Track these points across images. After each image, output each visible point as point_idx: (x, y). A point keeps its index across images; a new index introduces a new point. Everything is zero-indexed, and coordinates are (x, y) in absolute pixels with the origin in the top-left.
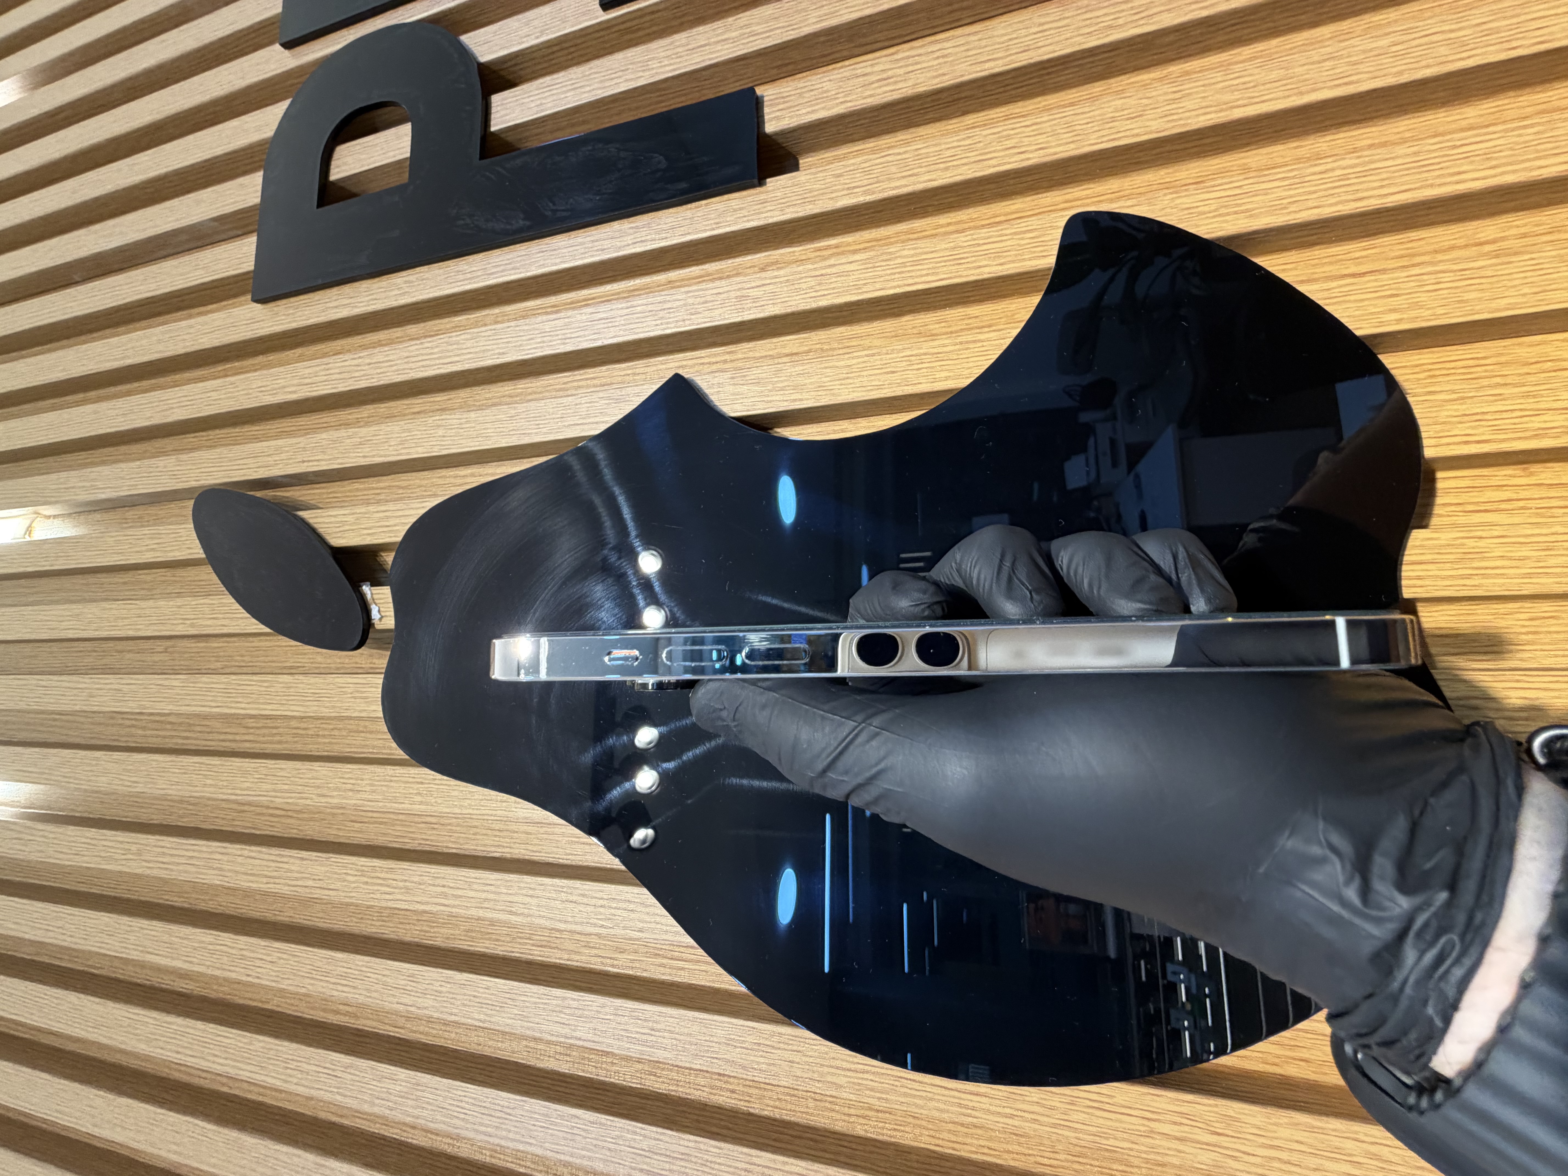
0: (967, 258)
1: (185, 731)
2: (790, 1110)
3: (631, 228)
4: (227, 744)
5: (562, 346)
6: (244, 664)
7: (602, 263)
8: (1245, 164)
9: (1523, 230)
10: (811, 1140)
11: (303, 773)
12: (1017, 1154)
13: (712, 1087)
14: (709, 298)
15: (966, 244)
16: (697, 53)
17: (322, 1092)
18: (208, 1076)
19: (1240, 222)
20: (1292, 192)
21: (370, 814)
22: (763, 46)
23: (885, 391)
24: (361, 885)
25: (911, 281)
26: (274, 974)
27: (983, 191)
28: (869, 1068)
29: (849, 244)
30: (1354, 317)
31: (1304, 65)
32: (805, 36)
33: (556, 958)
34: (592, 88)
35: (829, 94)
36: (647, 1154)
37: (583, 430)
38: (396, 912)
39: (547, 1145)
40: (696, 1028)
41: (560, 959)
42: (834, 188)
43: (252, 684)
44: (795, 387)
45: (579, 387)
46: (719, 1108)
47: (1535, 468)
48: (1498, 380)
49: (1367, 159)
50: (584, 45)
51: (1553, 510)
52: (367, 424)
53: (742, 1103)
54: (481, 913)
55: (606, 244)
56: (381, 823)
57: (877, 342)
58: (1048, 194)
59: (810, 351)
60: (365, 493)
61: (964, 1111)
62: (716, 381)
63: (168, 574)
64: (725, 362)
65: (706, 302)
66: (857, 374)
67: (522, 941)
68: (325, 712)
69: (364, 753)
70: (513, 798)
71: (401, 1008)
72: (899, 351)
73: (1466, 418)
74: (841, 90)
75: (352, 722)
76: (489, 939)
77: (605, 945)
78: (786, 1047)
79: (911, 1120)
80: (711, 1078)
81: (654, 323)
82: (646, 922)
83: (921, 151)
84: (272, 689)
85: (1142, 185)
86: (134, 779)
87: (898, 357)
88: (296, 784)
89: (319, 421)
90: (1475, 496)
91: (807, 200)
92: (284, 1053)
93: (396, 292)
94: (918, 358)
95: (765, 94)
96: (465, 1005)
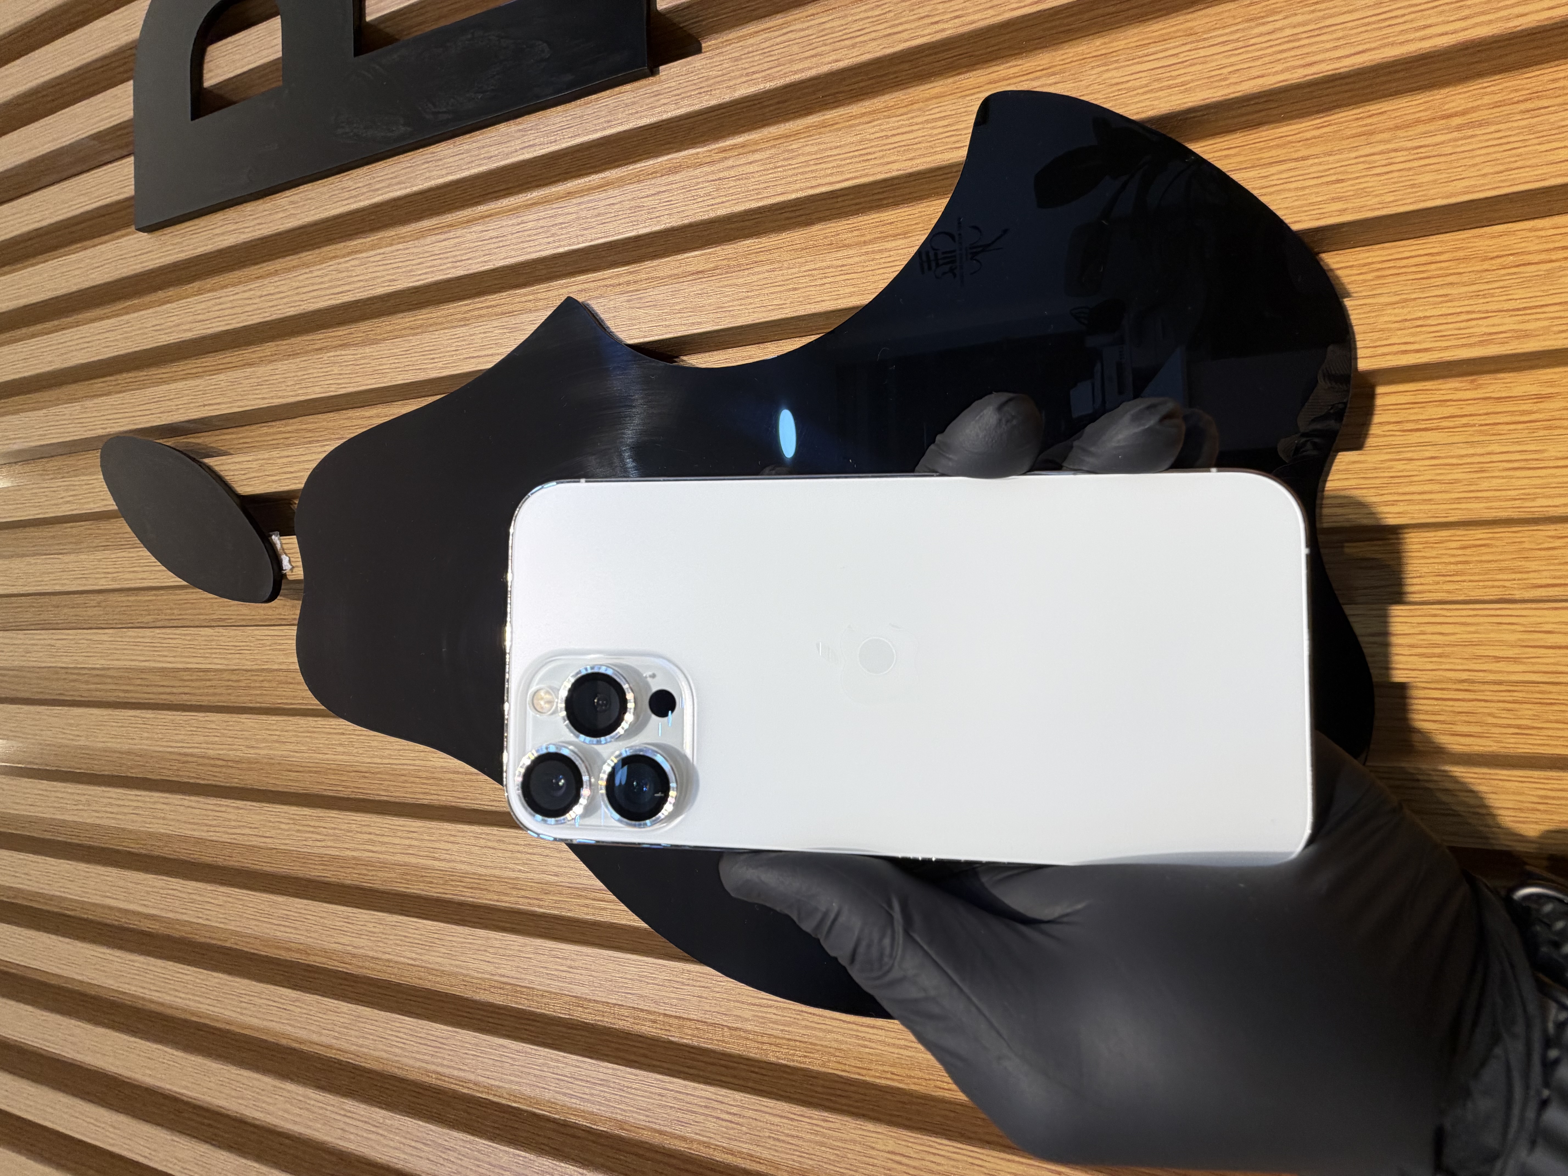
0: (876, 152)
1: (127, 685)
3: (520, 130)
4: (166, 697)
5: (453, 270)
6: (174, 617)
7: (491, 173)
8: (1191, 28)
9: (1497, 98)
10: (725, 1066)
11: (231, 726)
12: (918, 1078)
13: (634, 1019)
14: (602, 210)
15: (873, 137)
17: (273, 1024)
19: (1173, 98)
20: (1233, 59)
21: (304, 764)
23: (786, 311)
24: (294, 833)
25: (814, 183)
26: (221, 916)
27: (895, 72)
28: (773, 1003)
29: (756, 143)
30: (1292, 208)
33: (486, 899)
36: (569, 1080)
37: (479, 363)
39: (477, 1071)
40: (611, 966)
41: (490, 900)
42: (732, 74)
43: (177, 637)
44: (693, 309)
46: (640, 1037)
47: (1484, 379)
49: (1322, 13)
51: (1500, 427)
52: (267, 363)
53: (663, 1032)
54: (408, 859)
55: (493, 151)
56: (316, 772)
57: (782, 256)
58: (971, 74)
59: (711, 268)
60: (275, 437)
61: (861, 1042)
62: (614, 304)
64: (628, 283)
65: (599, 215)
66: (757, 293)
67: (453, 883)
68: (248, 665)
70: (428, 749)
71: (340, 947)
72: (801, 265)
73: (1407, 324)
76: (423, 882)
77: (531, 887)
78: (695, 983)
79: (819, 1048)
81: (546, 240)
82: (562, 867)
83: (828, 25)
84: (196, 643)
85: (1075, 59)
86: (76, 733)
87: (799, 272)
88: (224, 735)
89: (225, 361)
90: (1416, 413)
91: (703, 90)
92: (238, 988)
93: (281, 215)
94: (821, 271)
96: (397, 945)
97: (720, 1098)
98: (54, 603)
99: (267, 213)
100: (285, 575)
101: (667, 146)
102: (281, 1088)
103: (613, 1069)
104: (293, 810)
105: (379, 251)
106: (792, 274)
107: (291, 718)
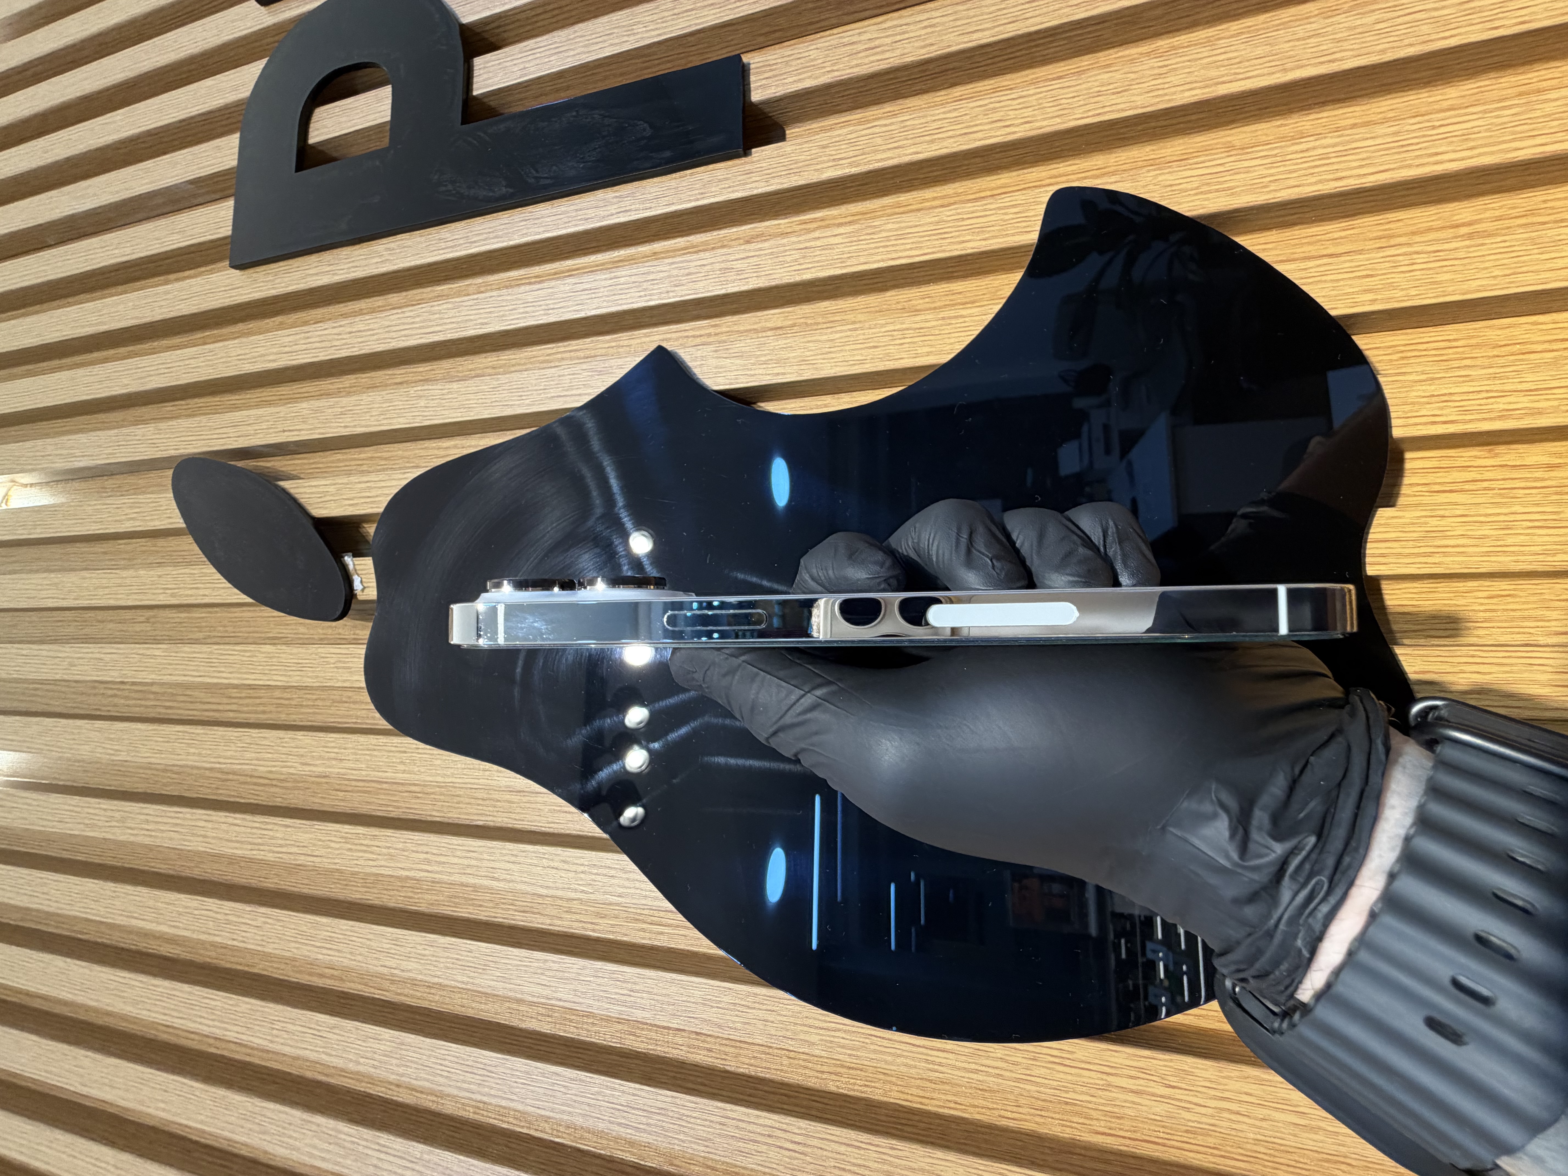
0: (951, 232)
1: (169, 701)
2: (765, 1068)
3: (616, 197)
4: (211, 714)
5: (545, 317)
6: (226, 635)
7: (586, 233)
8: (1230, 142)
9: (1497, 213)
10: (785, 1095)
11: (286, 742)
12: (982, 1108)
13: (689, 1047)
14: (693, 270)
15: (949, 219)
16: (683, 17)
17: (308, 1052)
18: (197, 1037)
19: (1222, 200)
20: (1273, 171)
21: (354, 783)
22: (750, 12)
23: (867, 366)
24: (345, 852)
25: (894, 255)
26: (259, 938)
27: (968, 165)
28: (841, 1027)
29: (834, 218)
30: (1329, 296)
31: (1289, 41)
33: (539, 923)
34: (576, 52)
35: (815, 63)
36: (625, 1109)
37: (565, 402)
38: (381, 879)
39: (528, 1101)
40: (677, 989)
41: (542, 924)
42: (821, 159)
43: (235, 653)
44: (778, 361)
45: (563, 359)
46: (695, 1065)
47: (1499, 449)
48: (1467, 362)
49: (1350, 138)
50: (568, 8)
51: (1516, 491)
52: (349, 394)
53: (718, 1061)
54: (464, 879)
55: (591, 213)
56: (365, 792)
57: (861, 317)
58: (1034, 169)
59: (794, 325)
60: (347, 463)
61: (931, 1066)
62: (699, 353)
63: (149, 544)
64: (709, 335)
65: (690, 274)
66: (839, 349)
67: (506, 907)
68: (309, 682)
69: (348, 723)
70: (496, 767)
71: (385, 971)
72: (882, 326)
73: (1434, 399)
74: (829, 59)
75: (335, 692)
76: (473, 905)
77: (586, 910)
78: (761, 1006)
79: (882, 1077)
80: (689, 1038)
81: (639, 294)
83: (908, 123)
84: (255, 659)
86: (116, 747)
87: (880, 332)
88: (279, 753)
89: (300, 390)
90: (1441, 477)
91: (793, 171)
92: (270, 1014)
93: (378, 260)
94: (901, 333)
95: (752, 62)
96: (448, 968)
97: (784, 1127)
98: (99, 618)
99: (362, 257)
100: (356, 595)
101: (753, 217)
102: (310, 1122)
103: (672, 1097)
104: (347, 828)
105: (471, 297)
106: (873, 334)
107: (350, 736)
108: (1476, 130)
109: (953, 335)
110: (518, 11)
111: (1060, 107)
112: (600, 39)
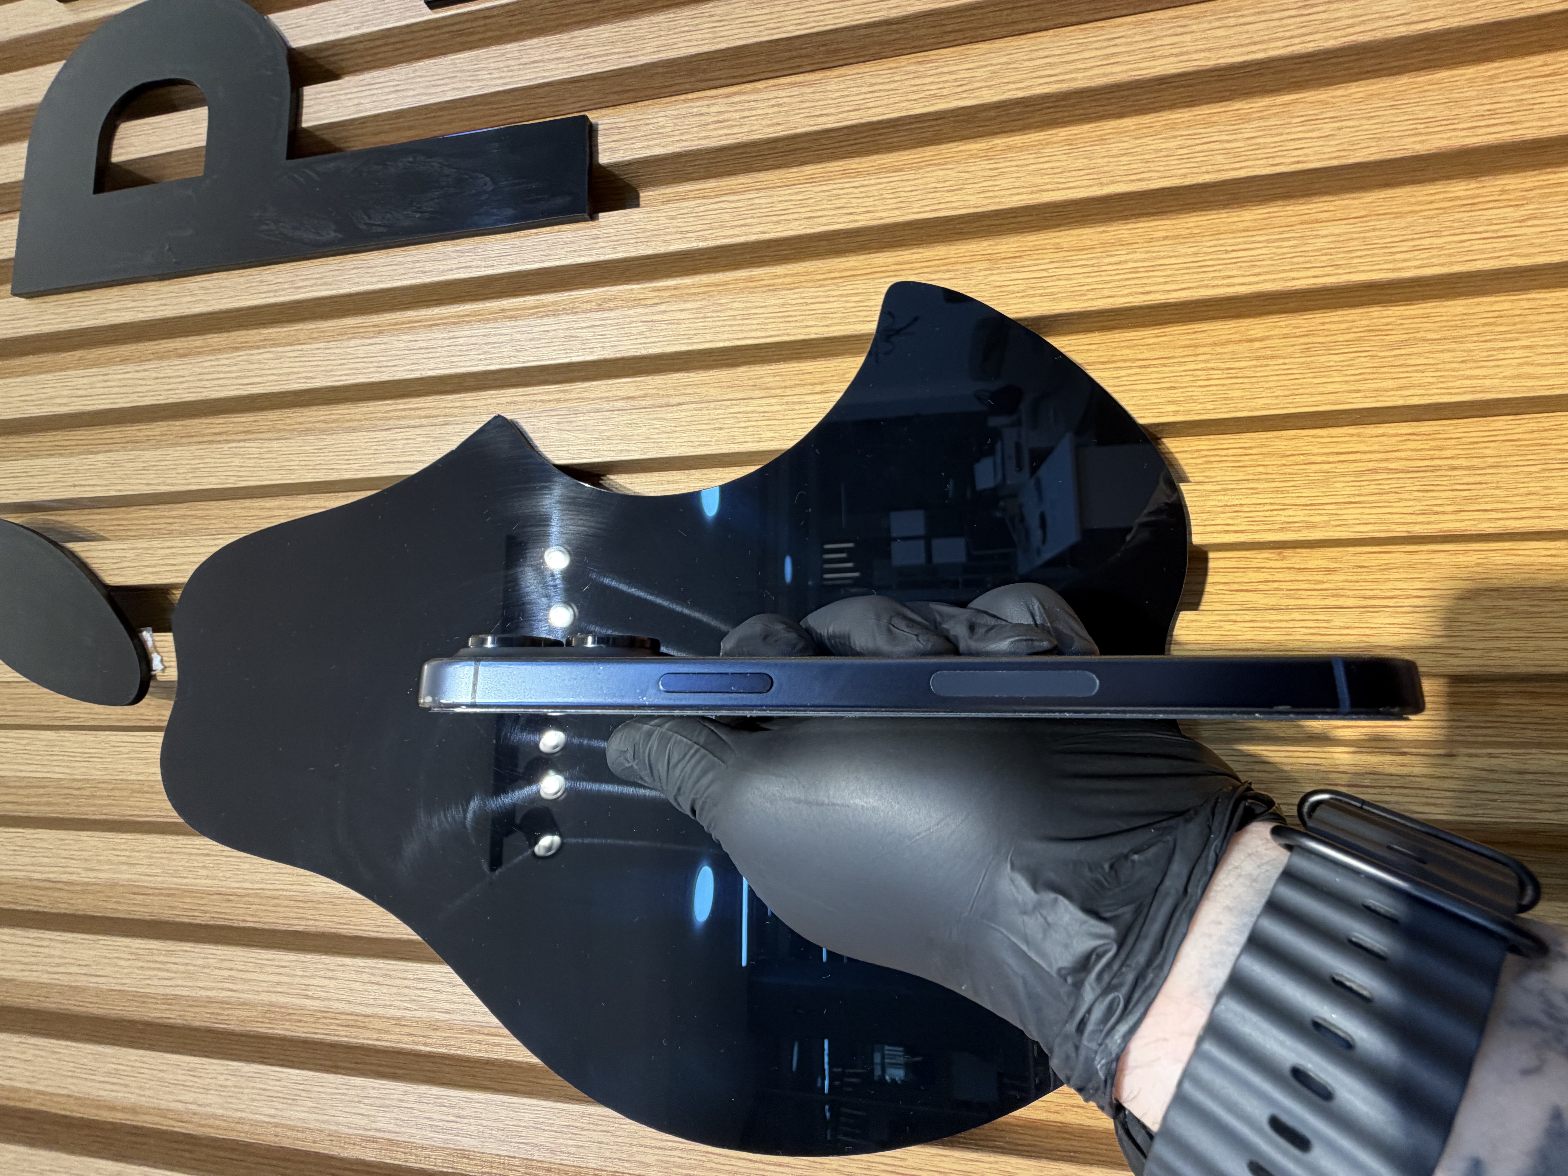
0: (794, 316)
3: (457, 251)
5: (378, 375)
7: (423, 286)
8: (1058, 243)
9: (1285, 331)
11: (69, 844)
13: (527, 1168)
14: (537, 336)
15: (794, 302)
16: (529, 68)
19: (1044, 304)
20: (1090, 280)
22: (598, 71)
23: (711, 448)
24: (136, 970)
25: (740, 336)
26: (28, 1074)
27: (815, 247)
29: (687, 287)
30: (1137, 405)
31: (1104, 157)
32: (642, 65)
33: (364, 1038)
34: (416, 92)
35: (665, 131)
37: (398, 469)
40: (504, 1113)
41: (368, 1039)
42: (668, 230)
44: (622, 438)
45: (403, 417)
47: (1288, 552)
48: (1261, 469)
49: (1154, 255)
50: (411, 43)
51: (1300, 592)
54: (274, 998)
55: (429, 266)
56: (168, 895)
59: (645, 396)
60: (156, 521)
62: (543, 424)
64: (558, 401)
65: (533, 339)
66: (684, 428)
68: (97, 775)
69: (149, 816)
70: (308, 873)
71: (180, 1106)
72: (727, 407)
73: (1228, 509)
74: (677, 128)
76: (290, 1020)
77: (417, 1022)
78: (595, 1128)
81: (477, 357)
83: (756, 201)
85: (967, 254)
87: (725, 414)
88: (58, 857)
90: (1239, 577)
91: (639, 240)
93: (189, 299)
94: (745, 415)
95: (600, 122)
96: (254, 1100)
99: (173, 295)
100: (155, 675)
101: (605, 281)
105: (297, 347)
106: (718, 415)
107: (145, 837)
108: (1262, 257)
109: (796, 421)
110: (353, 41)
111: (899, 200)
112: (442, 82)
